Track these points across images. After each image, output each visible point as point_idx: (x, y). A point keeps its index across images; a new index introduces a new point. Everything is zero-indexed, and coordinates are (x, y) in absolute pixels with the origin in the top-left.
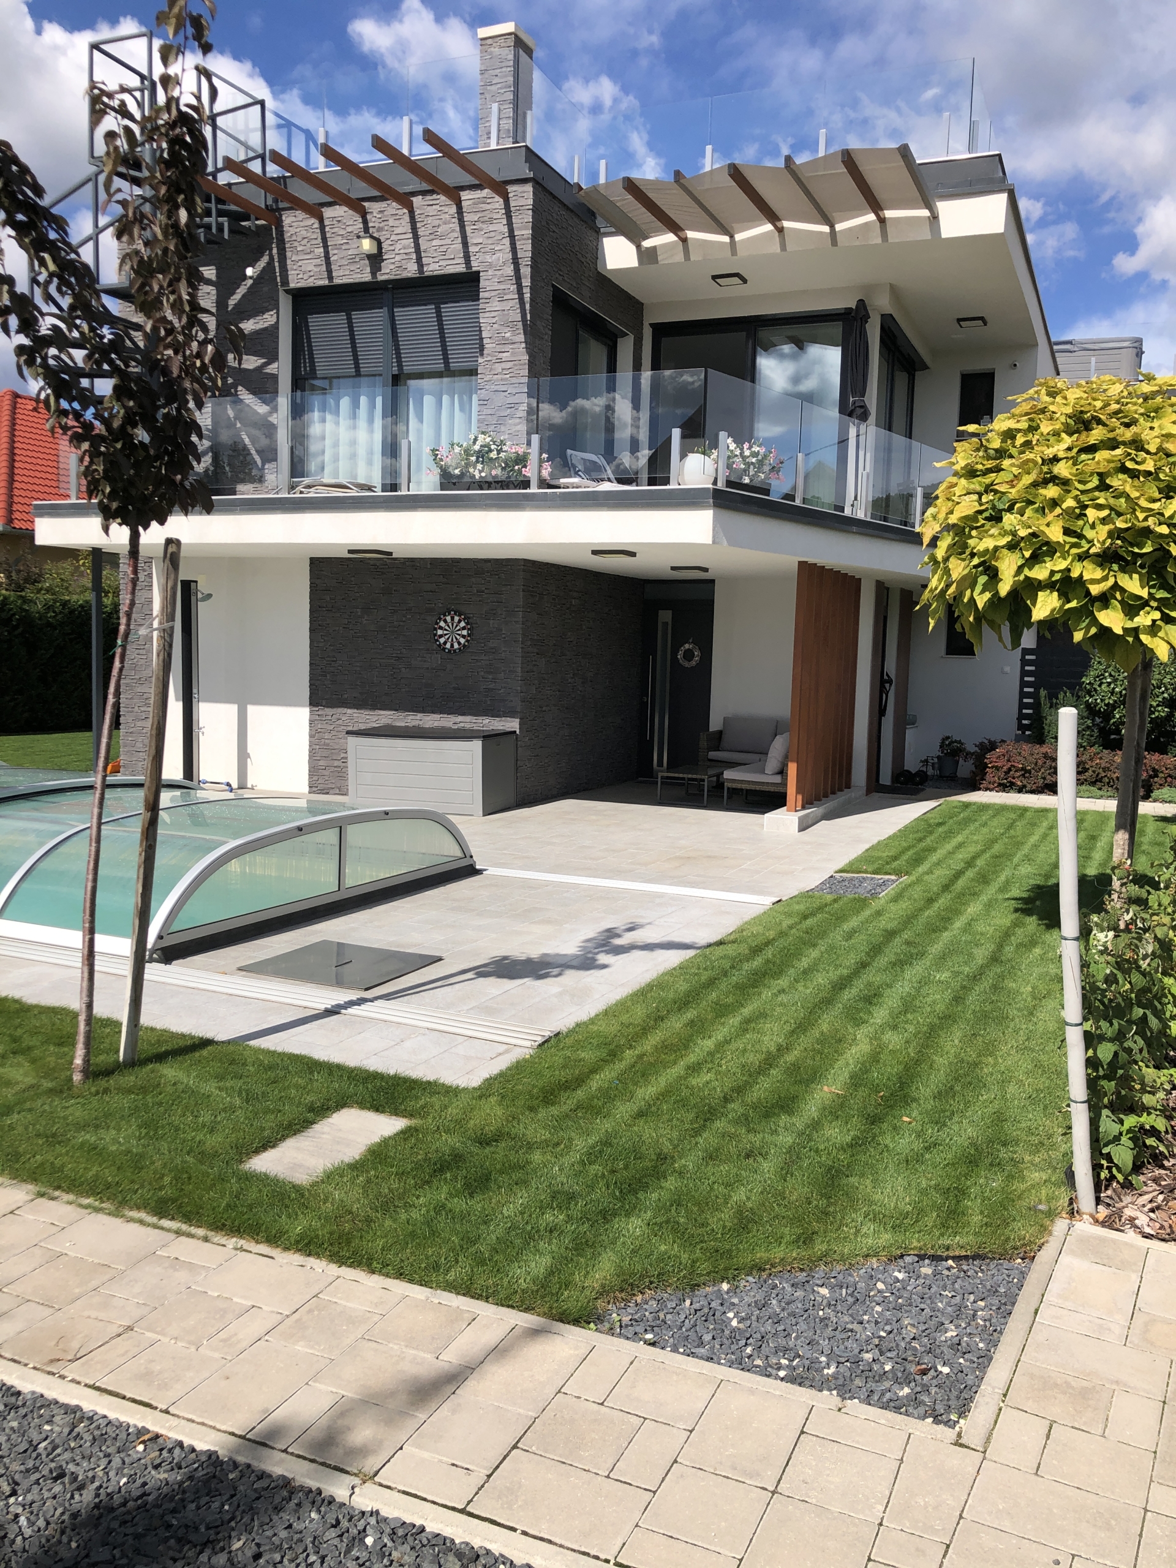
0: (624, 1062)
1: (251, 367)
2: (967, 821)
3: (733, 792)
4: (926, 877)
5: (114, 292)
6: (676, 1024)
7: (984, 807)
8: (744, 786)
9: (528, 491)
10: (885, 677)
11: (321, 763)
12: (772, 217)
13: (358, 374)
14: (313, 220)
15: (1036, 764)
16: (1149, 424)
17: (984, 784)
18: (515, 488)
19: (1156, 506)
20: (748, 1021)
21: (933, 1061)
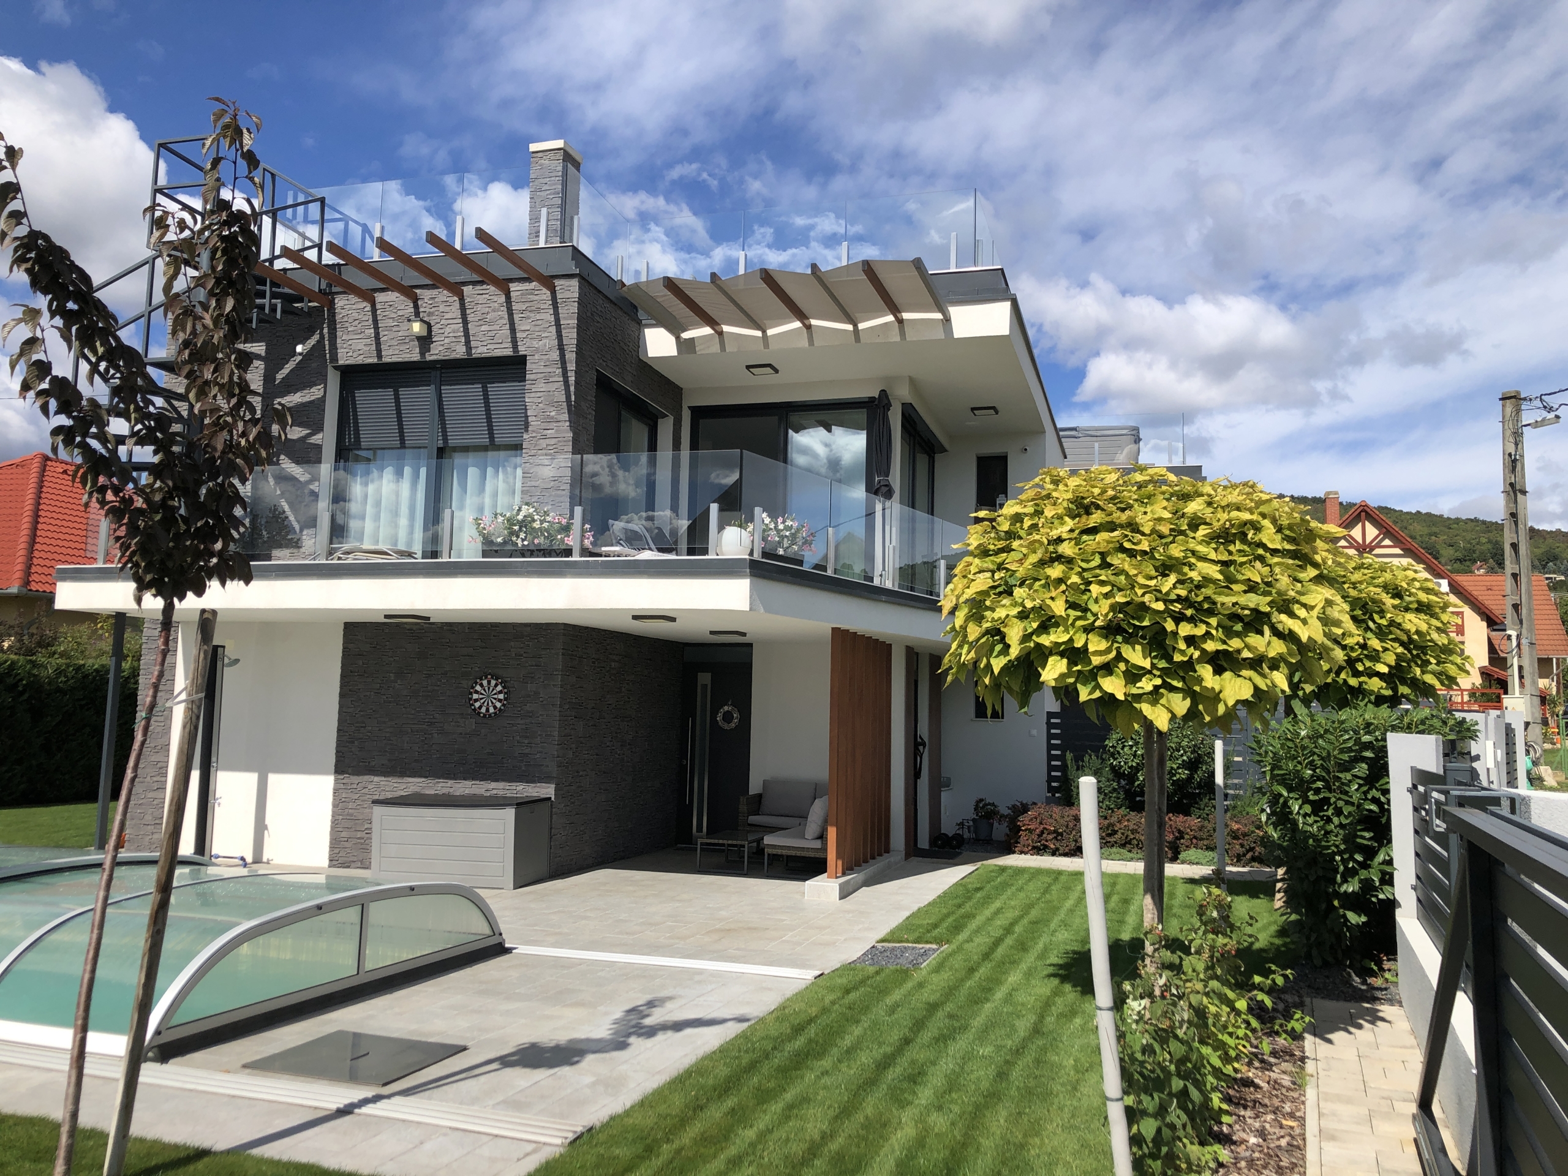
0: (661, 1159)
1: (295, 437)
2: (1005, 885)
3: (774, 858)
4: (966, 946)
5: (160, 365)
6: (716, 1113)
7: (1019, 871)
8: (784, 852)
9: (570, 559)
10: (919, 740)
11: (343, 834)
12: (801, 315)
13: (403, 446)
14: (365, 304)
15: (1067, 827)
16: (1143, 510)
17: (1019, 847)
18: (557, 556)
19: (1153, 583)
20: (790, 1107)
21: (979, 1144)
